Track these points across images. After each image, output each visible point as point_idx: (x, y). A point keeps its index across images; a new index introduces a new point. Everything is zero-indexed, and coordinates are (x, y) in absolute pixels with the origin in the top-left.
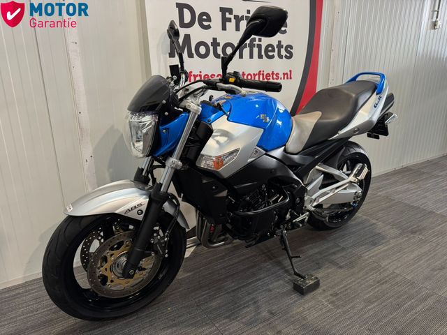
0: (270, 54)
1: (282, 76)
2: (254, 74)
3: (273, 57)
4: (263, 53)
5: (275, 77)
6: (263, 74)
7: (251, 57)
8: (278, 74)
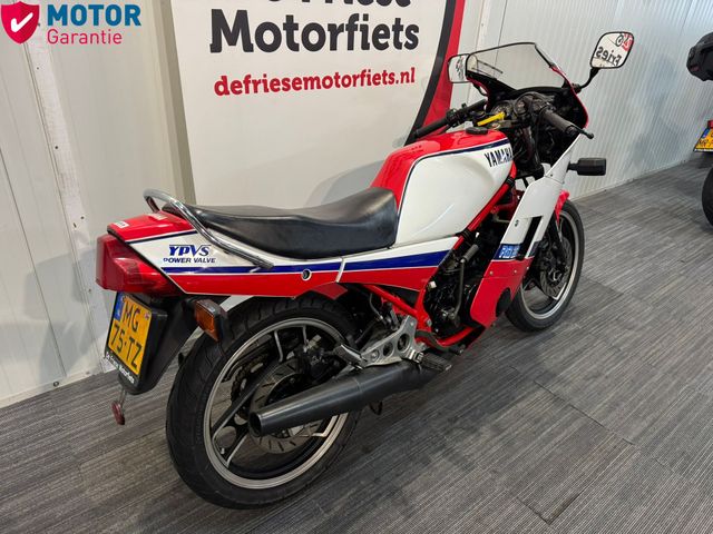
0: (382, 41)
1: (399, 78)
4: (370, 40)
5: (387, 79)
6: (369, 76)
7: (351, 47)
8: (393, 74)
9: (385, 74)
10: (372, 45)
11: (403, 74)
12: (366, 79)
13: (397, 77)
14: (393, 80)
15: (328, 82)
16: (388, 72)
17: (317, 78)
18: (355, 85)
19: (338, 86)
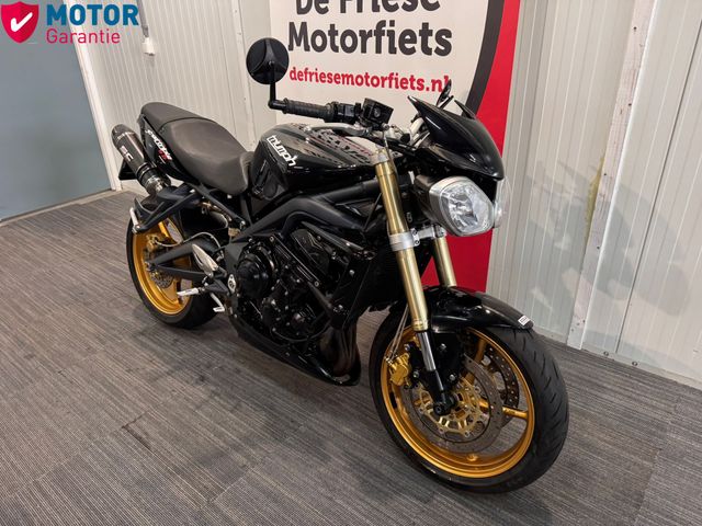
0: (408, 46)
1: (430, 86)
2: (382, 78)
3: (412, 51)
4: (397, 45)
5: (415, 85)
6: (396, 79)
7: (378, 50)
8: (423, 81)
9: (412, 79)
10: (398, 50)
11: (434, 82)
12: (394, 82)
13: (428, 84)
14: (423, 87)
15: (359, 80)
16: (416, 78)
17: (351, 76)
18: (383, 86)
19: (368, 85)
